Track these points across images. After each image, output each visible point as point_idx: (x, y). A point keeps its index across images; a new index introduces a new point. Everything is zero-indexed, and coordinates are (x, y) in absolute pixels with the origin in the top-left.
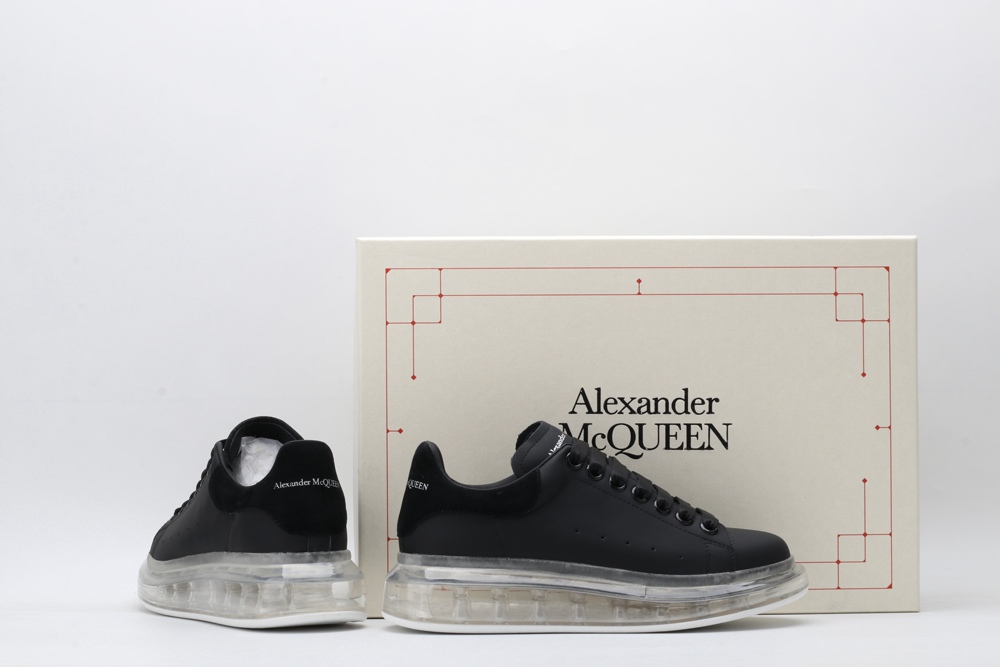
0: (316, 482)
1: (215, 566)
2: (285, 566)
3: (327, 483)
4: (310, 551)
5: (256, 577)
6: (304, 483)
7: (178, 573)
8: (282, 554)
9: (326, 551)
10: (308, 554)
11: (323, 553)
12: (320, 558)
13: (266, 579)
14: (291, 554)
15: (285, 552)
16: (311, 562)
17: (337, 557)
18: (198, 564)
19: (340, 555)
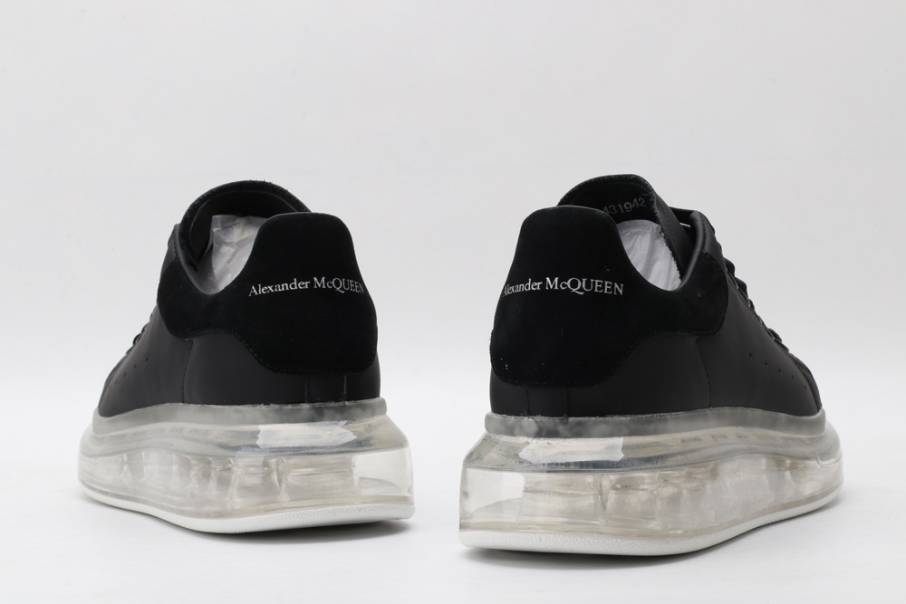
0: (320, 283)
1: (166, 426)
2: (262, 428)
3: (340, 286)
4: (310, 401)
5: (222, 446)
6: (298, 285)
7: (123, 436)
8: (263, 407)
9: (337, 401)
10: (306, 406)
11: (332, 404)
12: (326, 412)
13: (236, 448)
14: (277, 406)
15: (267, 403)
16: (311, 420)
17: (358, 411)
18: (148, 423)
19: (364, 407)
